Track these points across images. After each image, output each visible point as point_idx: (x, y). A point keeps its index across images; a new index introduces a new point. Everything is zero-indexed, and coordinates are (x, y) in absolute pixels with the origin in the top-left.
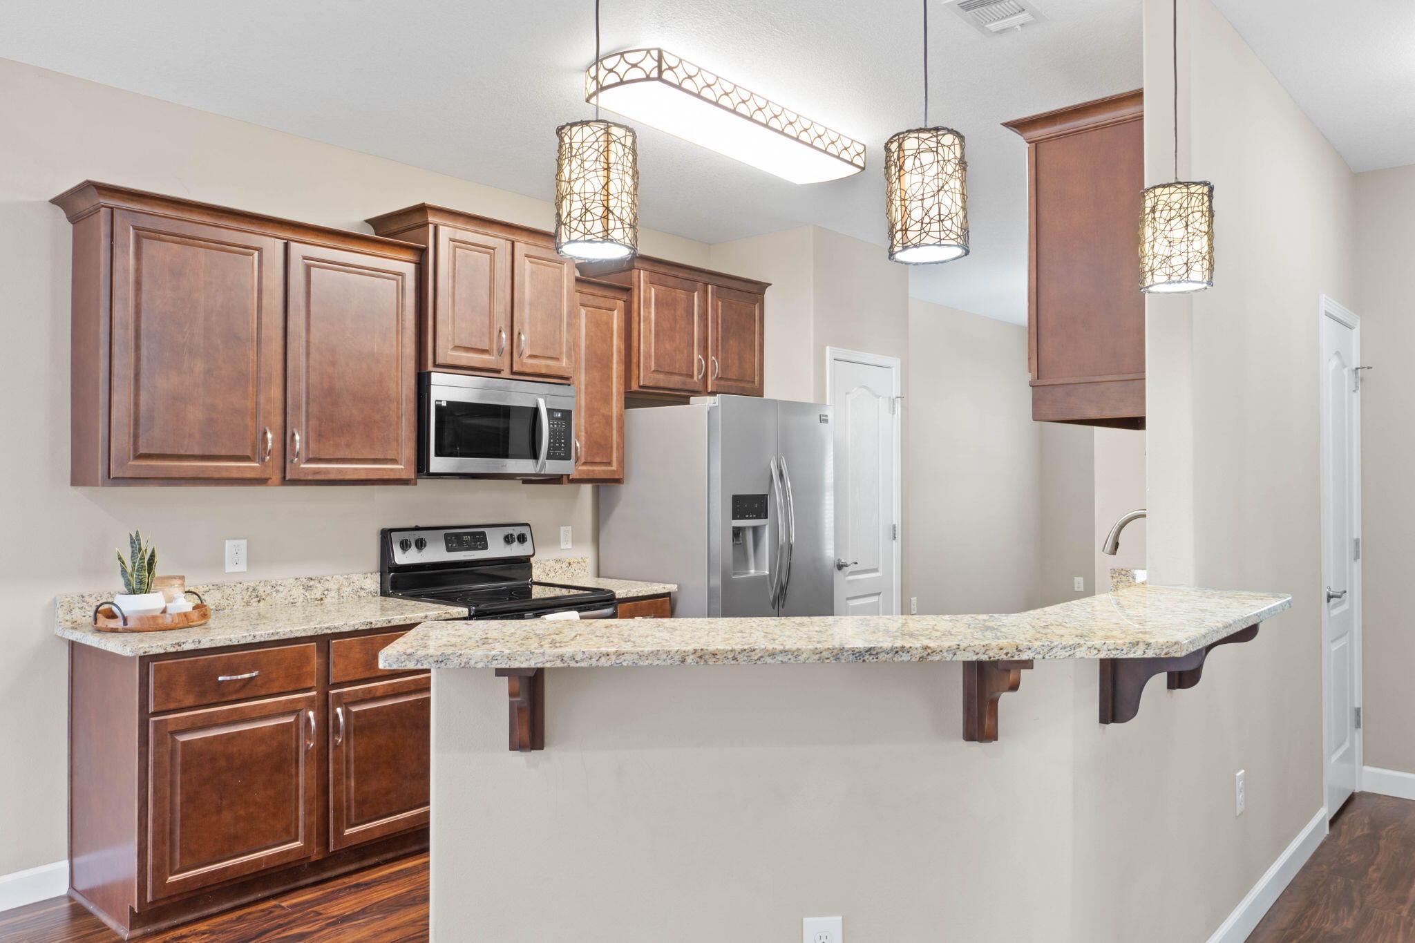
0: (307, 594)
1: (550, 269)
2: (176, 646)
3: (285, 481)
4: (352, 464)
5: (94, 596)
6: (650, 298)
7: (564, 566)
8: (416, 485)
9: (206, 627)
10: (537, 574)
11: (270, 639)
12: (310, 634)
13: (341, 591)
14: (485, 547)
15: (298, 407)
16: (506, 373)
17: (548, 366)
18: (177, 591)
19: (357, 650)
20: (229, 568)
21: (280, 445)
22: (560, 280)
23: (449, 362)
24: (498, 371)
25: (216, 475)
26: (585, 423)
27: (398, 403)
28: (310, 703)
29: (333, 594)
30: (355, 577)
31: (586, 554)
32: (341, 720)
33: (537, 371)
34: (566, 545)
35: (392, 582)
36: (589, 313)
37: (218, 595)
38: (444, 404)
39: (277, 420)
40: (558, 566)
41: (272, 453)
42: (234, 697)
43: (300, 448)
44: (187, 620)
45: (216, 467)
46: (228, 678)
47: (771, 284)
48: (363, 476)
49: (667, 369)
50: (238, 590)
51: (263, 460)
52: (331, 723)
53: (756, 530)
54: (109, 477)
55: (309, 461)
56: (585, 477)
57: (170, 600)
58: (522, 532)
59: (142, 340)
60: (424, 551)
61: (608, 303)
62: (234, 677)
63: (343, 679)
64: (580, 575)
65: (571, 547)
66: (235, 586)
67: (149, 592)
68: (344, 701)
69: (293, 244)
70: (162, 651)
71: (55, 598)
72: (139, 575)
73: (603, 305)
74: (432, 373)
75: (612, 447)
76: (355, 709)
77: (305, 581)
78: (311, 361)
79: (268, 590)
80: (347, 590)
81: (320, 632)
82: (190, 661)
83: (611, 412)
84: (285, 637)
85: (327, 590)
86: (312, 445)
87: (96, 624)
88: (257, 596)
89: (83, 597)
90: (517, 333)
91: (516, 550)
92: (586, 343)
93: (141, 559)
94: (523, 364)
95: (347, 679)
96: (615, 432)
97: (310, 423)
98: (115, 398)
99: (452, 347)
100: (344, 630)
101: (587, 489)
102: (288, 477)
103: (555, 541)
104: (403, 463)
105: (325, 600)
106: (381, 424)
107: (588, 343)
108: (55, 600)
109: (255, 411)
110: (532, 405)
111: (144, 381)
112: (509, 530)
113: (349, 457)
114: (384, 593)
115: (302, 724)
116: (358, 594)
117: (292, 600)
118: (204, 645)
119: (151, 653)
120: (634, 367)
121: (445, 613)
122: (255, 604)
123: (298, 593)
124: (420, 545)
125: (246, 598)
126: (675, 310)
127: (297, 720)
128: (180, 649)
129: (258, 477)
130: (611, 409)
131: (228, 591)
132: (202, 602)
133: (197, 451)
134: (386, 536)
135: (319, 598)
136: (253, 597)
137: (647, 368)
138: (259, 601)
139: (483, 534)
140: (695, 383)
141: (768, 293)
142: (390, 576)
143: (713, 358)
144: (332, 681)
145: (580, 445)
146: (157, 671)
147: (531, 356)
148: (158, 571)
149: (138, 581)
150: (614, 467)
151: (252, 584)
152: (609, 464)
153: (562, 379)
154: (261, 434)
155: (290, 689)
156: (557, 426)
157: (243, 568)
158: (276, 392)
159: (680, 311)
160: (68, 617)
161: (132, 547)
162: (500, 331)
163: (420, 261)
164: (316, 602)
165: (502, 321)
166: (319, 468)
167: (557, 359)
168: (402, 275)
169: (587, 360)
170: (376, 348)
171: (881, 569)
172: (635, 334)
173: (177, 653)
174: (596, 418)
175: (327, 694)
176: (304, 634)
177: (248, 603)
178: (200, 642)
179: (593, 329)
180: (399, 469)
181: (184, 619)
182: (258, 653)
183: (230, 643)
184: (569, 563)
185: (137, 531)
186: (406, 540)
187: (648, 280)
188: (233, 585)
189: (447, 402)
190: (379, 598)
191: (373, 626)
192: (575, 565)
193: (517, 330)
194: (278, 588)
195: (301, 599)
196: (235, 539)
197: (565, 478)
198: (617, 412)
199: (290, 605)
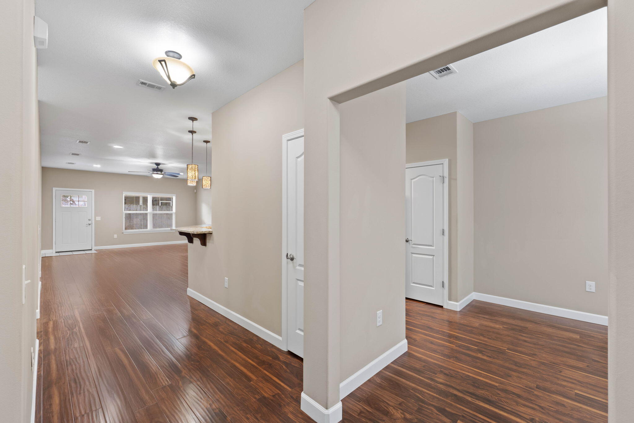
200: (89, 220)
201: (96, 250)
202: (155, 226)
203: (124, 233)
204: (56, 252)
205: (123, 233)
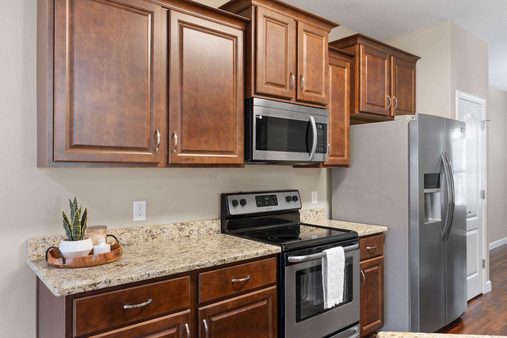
0: (180, 233)
1: (316, 39)
2: (92, 286)
3: (169, 165)
4: (208, 154)
5: (52, 239)
6: (365, 61)
7: (314, 213)
8: (244, 167)
9: (118, 263)
10: (302, 219)
11: (159, 276)
12: (186, 270)
13: (199, 231)
14: (276, 204)
15: (176, 117)
16: (293, 101)
17: (315, 97)
18: (101, 237)
19: (216, 279)
20: (136, 218)
21: (165, 141)
22: (321, 46)
23: (263, 91)
24: (289, 99)
25: (125, 160)
26: (332, 132)
27: (234, 116)
28: (186, 318)
29: (195, 233)
30: (207, 222)
31: (324, 206)
32: (206, 327)
33: (310, 100)
34: (314, 202)
35: (228, 225)
36: (334, 69)
37: (129, 235)
38: (261, 117)
39: (163, 125)
40: (311, 214)
41: (160, 146)
42: (135, 320)
43: (177, 143)
44: (106, 259)
45: (125, 155)
46: (131, 307)
47: (420, 58)
48: (214, 162)
49: (372, 103)
50: (141, 232)
51: (155, 150)
52: (200, 330)
53: (432, 194)
54: (53, 161)
55: (183, 151)
56: (332, 163)
57: (96, 243)
58: (295, 195)
59: (75, 66)
60: (245, 206)
61: (342, 64)
62: (135, 306)
63: (207, 300)
64: (322, 218)
65: (317, 203)
66: (139, 230)
67: (82, 240)
68: (208, 314)
69: (172, 12)
70: (82, 291)
71: (27, 240)
72: (75, 228)
73: (340, 65)
74: (254, 98)
75: (344, 147)
76: (214, 319)
77: (179, 225)
78: (184, 88)
79: (159, 231)
80: (203, 230)
81: (192, 269)
82: (104, 296)
83: (344, 127)
84: (170, 274)
85: (192, 230)
86: (184, 141)
87: (47, 261)
88: (152, 235)
89: (44, 239)
90: (300, 76)
91: (292, 206)
92: (332, 86)
93: (76, 217)
94: (303, 95)
95: (210, 299)
96: (346, 138)
97: (184, 127)
98: (57, 105)
99: (265, 82)
100: (208, 266)
101: (324, 171)
102: (170, 162)
103: (309, 200)
104: (237, 153)
105: (191, 237)
106: (225, 129)
107: (333, 86)
108: (27, 242)
109: (149, 118)
110: (308, 120)
111: (76, 95)
112: (288, 194)
113: (206, 150)
114: (223, 231)
115: (181, 334)
116: (209, 232)
117: (172, 237)
118: (113, 283)
119: (74, 293)
120: (356, 101)
121: (268, 251)
122: (151, 240)
123: (175, 233)
124: (243, 203)
125: (146, 237)
126: (377, 69)
127: (178, 331)
129: (152, 161)
130: (344, 124)
131: (135, 233)
132: (118, 243)
133: (112, 144)
134: (224, 197)
135: (187, 235)
136: (149, 236)
137: (364, 101)
138: (153, 239)
139: (276, 196)
140: (386, 111)
141: (418, 63)
142: (227, 222)
143: (394, 97)
144: (200, 301)
145: (330, 145)
146: (79, 305)
147: (307, 91)
148: (88, 224)
149: (75, 231)
150: (346, 158)
151: (149, 228)
152: (343, 156)
153: (322, 105)
154: (153, 134)
155: (173, 310)
156: (320, 133)
157: (144, 218)
158: (163, 107)
159: (379, 70)
160: (35, 253)
161: (71, 208)
162: (291, 74)
163: (246, 30)
164: (186, 238)
165: (291, 69)
166: (189, 156)
167: (320, 93)
168: (236, 37)
169: (333, 96)
170: (221, 82)
171: (478, 215)
172: (357, 82)
173: (93, 291)
174: (337, 130)
175: (197, 310)
176: (182, 271)
177: (146, 240)
178: (110, 282)
179: (335, 78)
180: (235, 157)
181: (104, 258)
182: (152, 286)
183: (132, 281)
184: (317, 212)
185: (75, 197)
186: (236, 201)
187: (364, 50)
188: (138, 229)
189: (263, 116)
190: (221, 235)
192: (319, 213)
193: (300, 75)
194: (164, 230)
195: (177, 237)
196: (139, 200)
197: (321, 163)
198: (347, 126)
199: (171, 240)
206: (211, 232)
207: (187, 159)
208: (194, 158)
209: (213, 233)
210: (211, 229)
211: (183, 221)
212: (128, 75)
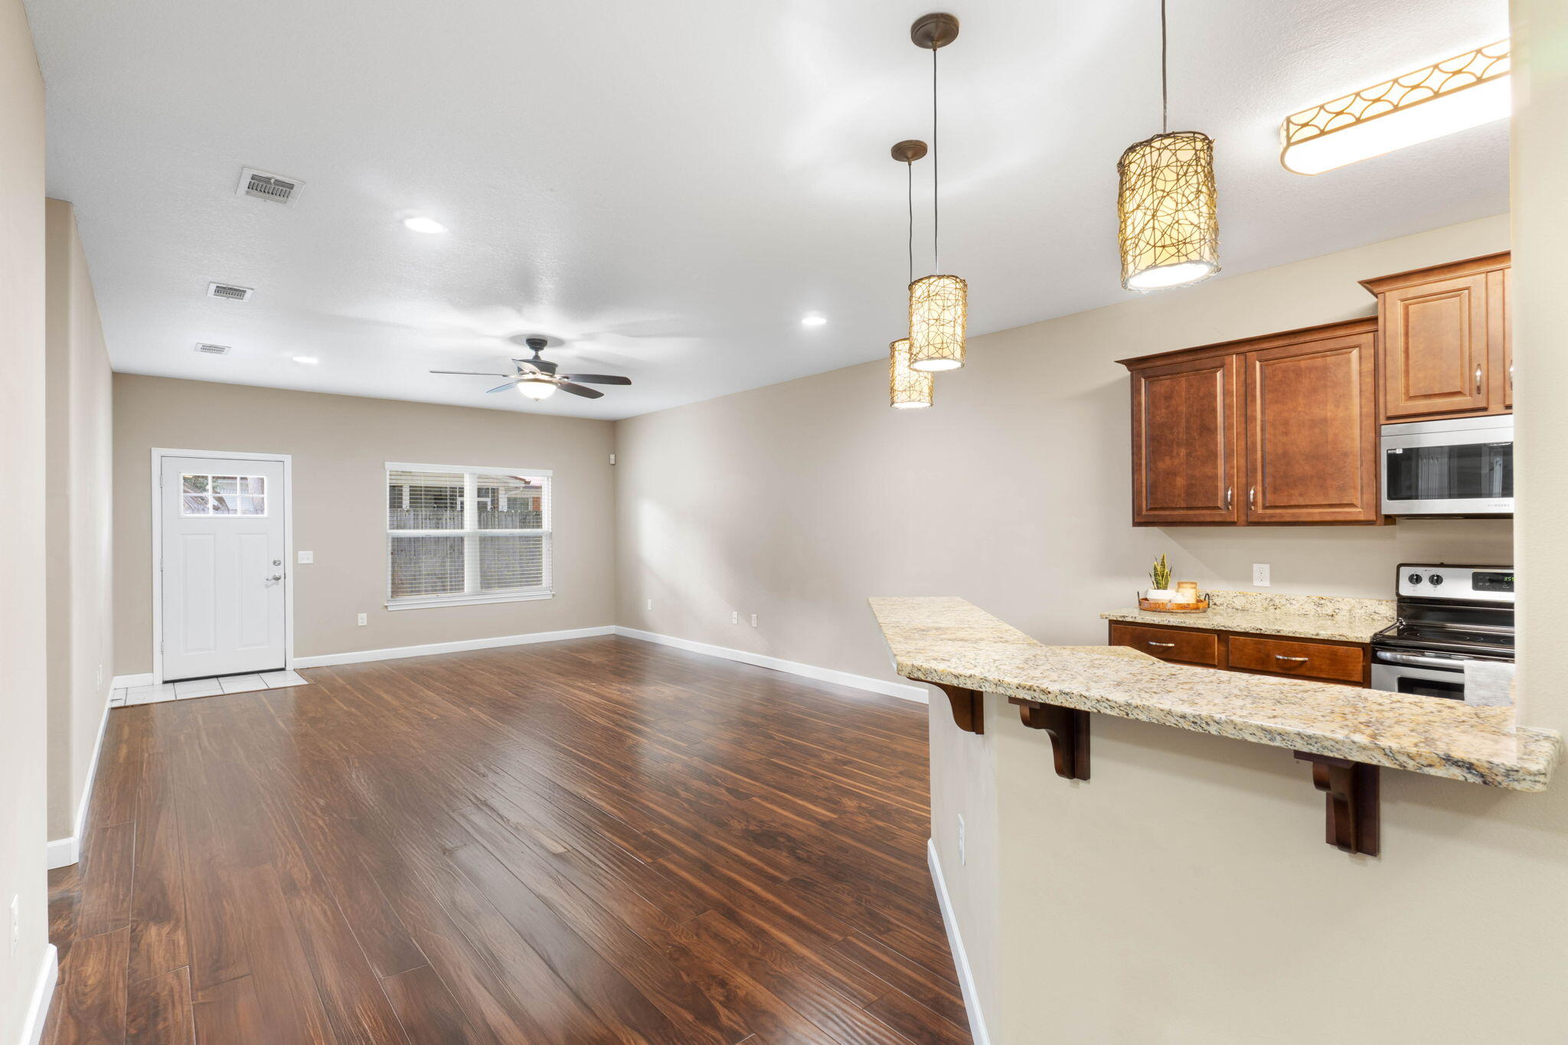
0: (1318, 610)
3: (1249, 523)
4: (1306, 509)
13: (1353, 612)
15: (1256, 470)
20: (1256, 583)
23: (1402, 412)
25: (1195, 520)
29: (1345, 613)
30: (1368, 602)
38: (1395, 452)
45: (1195, 514)
50: (1259, 598)
51: (1228, 509)
55: (1267, 507)
60: (1441, 587)
67: (1166, 589)
74: (1382, 426)
77: (1316, 599)
78: (1266, 435)
79: (1283, 601)
80: (1359, 612)
85: (1338, 609)
86: (1268, 496)
88: (1274, 605)
97: (1267, 480)
99: (1406, 398)
102: (1250, 520)
105: (1337, 617)
106: (1336, 474)
113: (1302, 504)
116: (1372, 617)
117: (1304, 611)
122: (1273, 610)
123: (1310, 607)
124: (1436, 580)
125: (1265, 605)
128: (1124, 620)
129: (1226, 520)
131: (1251, 599)
133: (1183, 505)
135: (1331, 614)
136: (1271, 604)
138: (1275, 608)
151: (1271, 596)
154: (1225, 491)
157: (1266, 583)
158: (1240, 461)
164: (1328, 617)
166: (1274, 513)
168: (1361, 346)
177: (1266, 609)
180: (1355, 512)
182: (1174, 632)
186: (1416, 575)
188: (1256, 595)
189: (1398, 449)
191: (1262, 632)
194: (1292, 601)
195: (1313, 613)
196: (1263, 563)
199: (1303, 616)
200: (275, 562)
201: (301, 672)
202: (487, 581)
203: (389, 609)
204: (165, 682)
205: (386, 607)
206: (1376, 617)
207: (1272, 516)
208: (1281, 515)
209: (1379, 618)
210: (1375, 612)
211: (1322, 595)
212: (1197, 437)
